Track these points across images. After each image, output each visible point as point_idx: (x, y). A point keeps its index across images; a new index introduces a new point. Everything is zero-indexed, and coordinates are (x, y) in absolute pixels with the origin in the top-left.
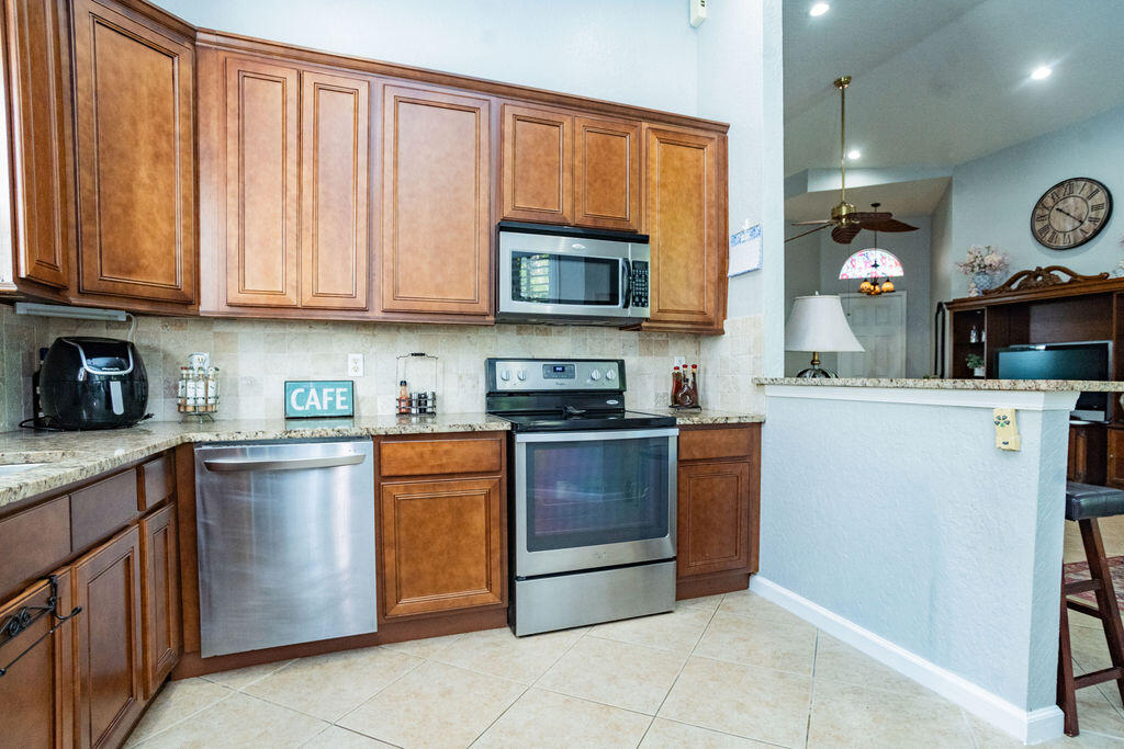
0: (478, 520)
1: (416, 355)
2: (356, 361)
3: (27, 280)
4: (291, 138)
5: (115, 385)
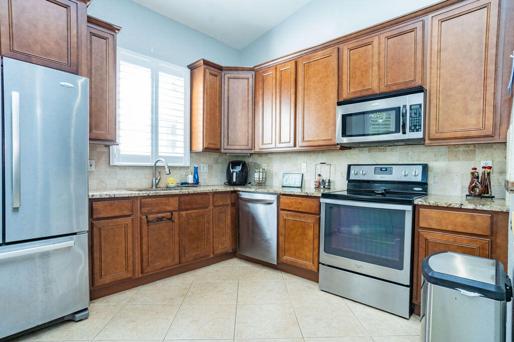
0: (310, 233)
1: (322, 163)
2: (304, 166)
3: (206, 148)
4: (274, 91)
5: (235, 174)
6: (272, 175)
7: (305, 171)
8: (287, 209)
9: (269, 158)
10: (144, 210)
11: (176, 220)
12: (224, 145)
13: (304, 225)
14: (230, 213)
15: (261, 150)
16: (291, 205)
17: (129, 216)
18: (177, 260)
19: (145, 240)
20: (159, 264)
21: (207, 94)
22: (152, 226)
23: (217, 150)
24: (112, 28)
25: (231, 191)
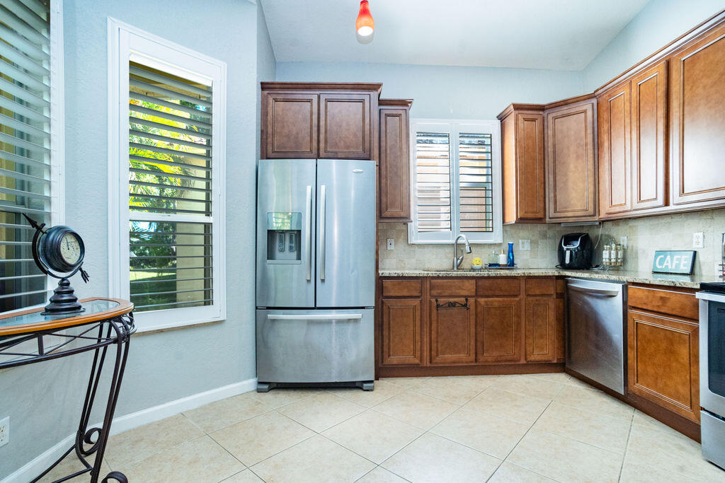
0: (684, 352)
2: (698, 237)
3: (521, 219)
4: (628, 120)
5: (568, 253)
6: (637, 253)
7: (701, 246)
8: (640, 306)
9: (630, 227)
10: (434, 292)
11: (472, 308)
12: (550, 212)
13: (671, 337)
14: (553, 307)
15: (610, 216)
16: (645, 301)
17: (418, 297)
18: (473, 357)
19: (434, 325)
20: (450, 357)
21: (521, 147)
22: (442, 311)
23: (540, 221)
24: (404, 103)
25: (556, 276)
